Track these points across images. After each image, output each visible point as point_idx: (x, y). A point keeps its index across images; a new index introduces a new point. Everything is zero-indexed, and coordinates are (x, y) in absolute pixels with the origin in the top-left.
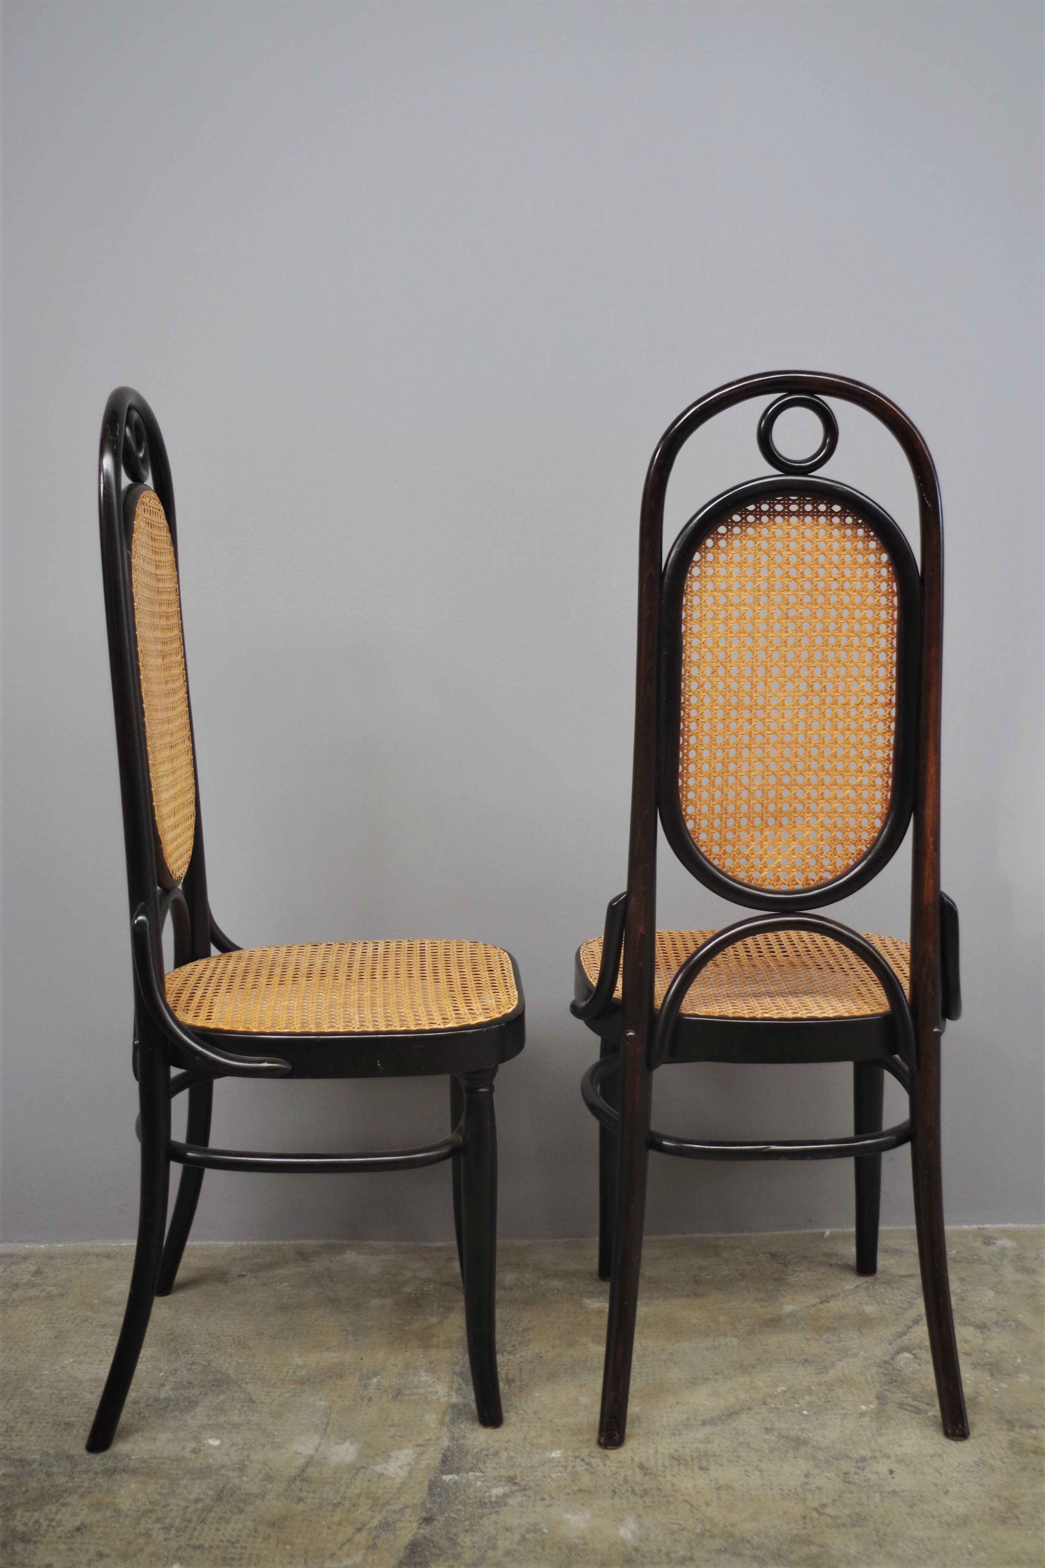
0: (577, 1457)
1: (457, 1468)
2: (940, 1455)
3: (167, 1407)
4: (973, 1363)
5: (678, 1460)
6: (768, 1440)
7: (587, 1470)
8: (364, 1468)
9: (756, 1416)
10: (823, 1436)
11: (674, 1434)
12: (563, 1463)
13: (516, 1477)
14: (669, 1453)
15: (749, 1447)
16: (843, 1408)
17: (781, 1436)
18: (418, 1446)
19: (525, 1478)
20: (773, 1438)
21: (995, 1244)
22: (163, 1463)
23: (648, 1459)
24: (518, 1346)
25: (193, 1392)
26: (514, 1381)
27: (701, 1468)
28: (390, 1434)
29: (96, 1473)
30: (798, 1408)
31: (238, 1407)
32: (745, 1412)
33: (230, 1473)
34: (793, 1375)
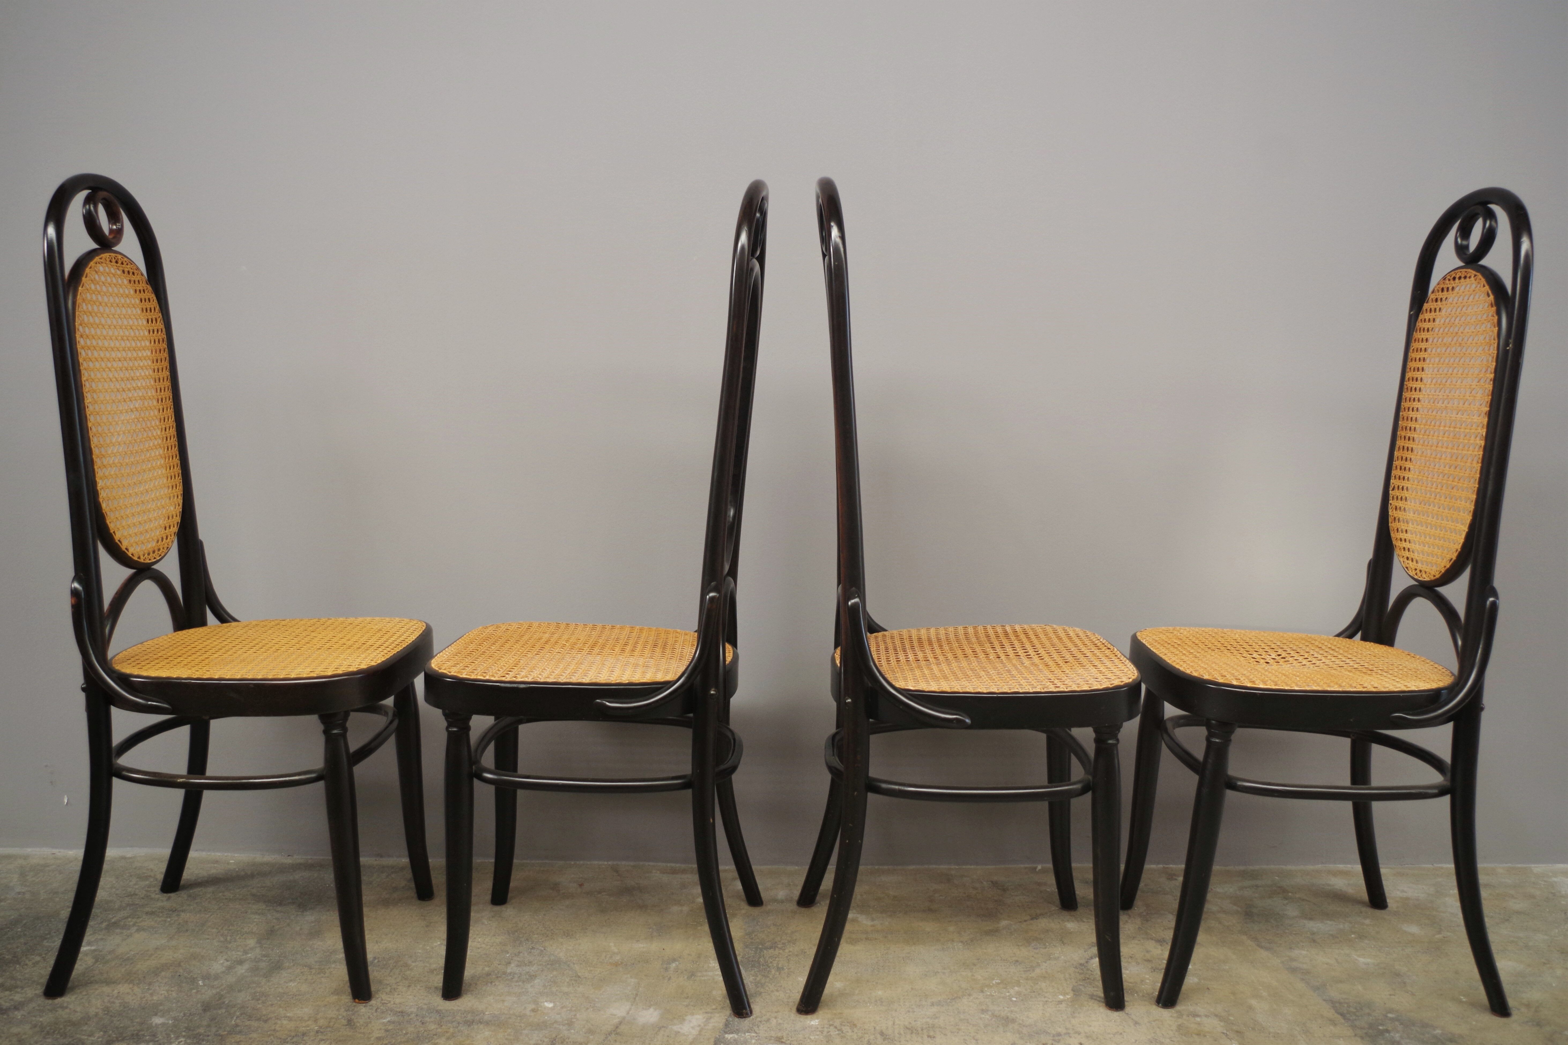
0: (831, 1025)
1: (737, 1030)
2: (1121, 1034)
3: (512, 979)
4: (1152, 968)
5: (911, 1030)
6: (983, 1018)
7: (839, 1034)
8: (664, 1027)
9: (974, 1000)
10: (1028, 1017)
11: (909, 1012)
12: (820, 1029)
13: (782, 1037)
14: (904, 1025)
15: (968, 1023)
16: (1045, 997)
17: (993, 1015)
18: (706, 1013)
19: (790, 1038)
20: (987, 1017)
21: (1176, 879)
22: (510, 1018)
23: (887, 1028)
24: (787, 944)
25: (533, 969)
26: (783, 969)
27: (929, 1036)
28: (685, 1003)
29: (459, 1023)
30: (1009, 996)
31: (567, 980)
32: (966, 997)
33: (561, 1027)
34: (1006, 972)
